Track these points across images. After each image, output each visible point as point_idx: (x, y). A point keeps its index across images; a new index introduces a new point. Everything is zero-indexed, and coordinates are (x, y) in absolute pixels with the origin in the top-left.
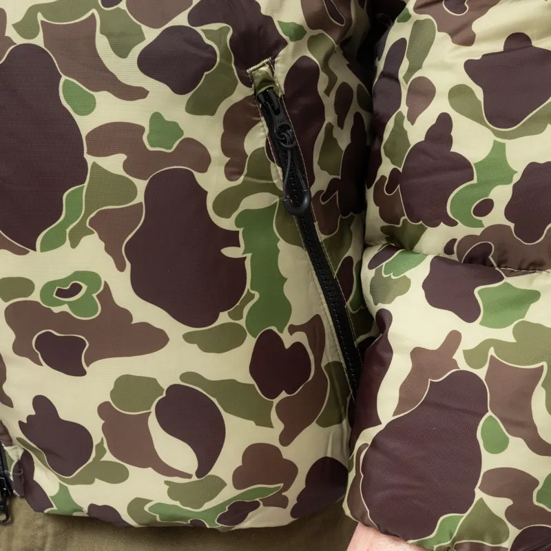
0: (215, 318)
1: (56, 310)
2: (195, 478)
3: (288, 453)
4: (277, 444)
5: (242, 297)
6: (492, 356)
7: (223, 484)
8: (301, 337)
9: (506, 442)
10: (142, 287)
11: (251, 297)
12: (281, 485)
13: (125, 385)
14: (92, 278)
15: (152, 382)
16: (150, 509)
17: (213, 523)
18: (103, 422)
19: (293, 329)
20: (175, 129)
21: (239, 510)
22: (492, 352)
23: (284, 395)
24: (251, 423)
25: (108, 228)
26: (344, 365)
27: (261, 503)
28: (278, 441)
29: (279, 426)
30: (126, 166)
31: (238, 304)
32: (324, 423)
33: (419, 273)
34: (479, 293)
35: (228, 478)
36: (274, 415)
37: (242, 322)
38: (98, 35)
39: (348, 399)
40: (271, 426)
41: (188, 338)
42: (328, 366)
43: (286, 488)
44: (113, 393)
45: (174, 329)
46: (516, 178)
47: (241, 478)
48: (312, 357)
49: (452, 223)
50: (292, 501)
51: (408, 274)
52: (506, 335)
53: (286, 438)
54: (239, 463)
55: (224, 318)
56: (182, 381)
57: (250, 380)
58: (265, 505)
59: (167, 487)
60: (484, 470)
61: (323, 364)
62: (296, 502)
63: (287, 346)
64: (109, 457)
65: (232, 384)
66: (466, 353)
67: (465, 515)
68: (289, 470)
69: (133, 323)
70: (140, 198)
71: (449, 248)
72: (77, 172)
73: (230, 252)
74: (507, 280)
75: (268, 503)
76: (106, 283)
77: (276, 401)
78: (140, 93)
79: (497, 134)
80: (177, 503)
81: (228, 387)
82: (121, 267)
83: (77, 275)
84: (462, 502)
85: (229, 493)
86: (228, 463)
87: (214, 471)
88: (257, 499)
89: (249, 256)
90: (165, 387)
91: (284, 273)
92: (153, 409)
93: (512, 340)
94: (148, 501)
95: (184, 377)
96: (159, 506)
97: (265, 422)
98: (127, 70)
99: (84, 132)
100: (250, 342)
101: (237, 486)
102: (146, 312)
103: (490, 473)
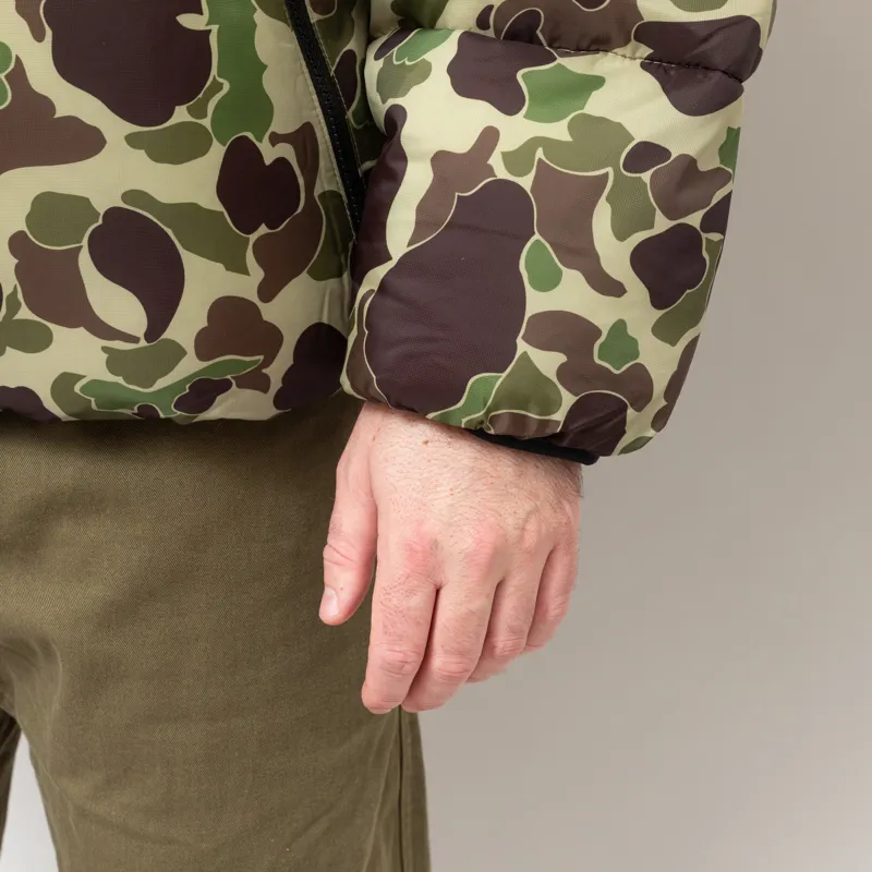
0: (170, 114)
2: (143, 343)
3: (271, 312)
4: (253, 297)
5: (206, 86)
6: (540, 160)
7: (181, 353)
8: (286, 151)
9: (559, 275)
10: (69, 65)
11: (217, 87)
12: (261, 357)
13: (47, 208)
15: (83, 203)
16: (82, 389)
17: (168, 411)
18: (16, 261)
19: (276, 139)
21: (203, 391)
22: (540, 154)
23: (263, 230)
24: (220, 267)
26: (345, 198)
27: (234, 382)
28: (256, 295)
29: (257, 274)
31: (200, 96)
32: (317, 275)
33: (442, 54)
34: (523, 76)
35: (188, 344)
36: (250, 258)
37: (206, 122)
39: (351, 245)
40: (245, 271)
41: (132, 140)
42: (323, 195)
43: (267, 363)
44: (29, 219)
45: (114, 127)
47: (207, 344)
48: (301, 181)
50: (276, 384)
51: (428, 56)
52: (559, 131)
53: (268, 291)
54: (204, 323)
55: (181, 114)
56: (125, 202)
57: (216, 205)
58: (238, 386)
59: (105, 356)
60: (528, 314)
61: (317, 192)
62: (280, 385)
63: (268, 161)
64: (25, 313)
65: (193, 208)
66: (505, 155)
67: (504, 375)
68: (270, 339)
69: (56, 116)
71: (482, 21)
73: (189, 21)
74: (560, 60)
75: (244, 382)
76: (17, 58)
77: (253, 237)
80: (120, 380)
81: (187, 214)
82: (39, 37)
84: (500, 356)
85: (190, 366)
86: (187, 323)
87: (169, 334)
88: (229, 377)
89: (215, 28)
90: (102, 212)
91: (263, 59)
92: (85, 242)
93: (567, 137)
94: (81, 377)
95: (126, 196)
96: (95, 384)
97: (238, 266)
100: (217, 152)
101: (201, 355)
102: (74, 103)
103: (537, 317)
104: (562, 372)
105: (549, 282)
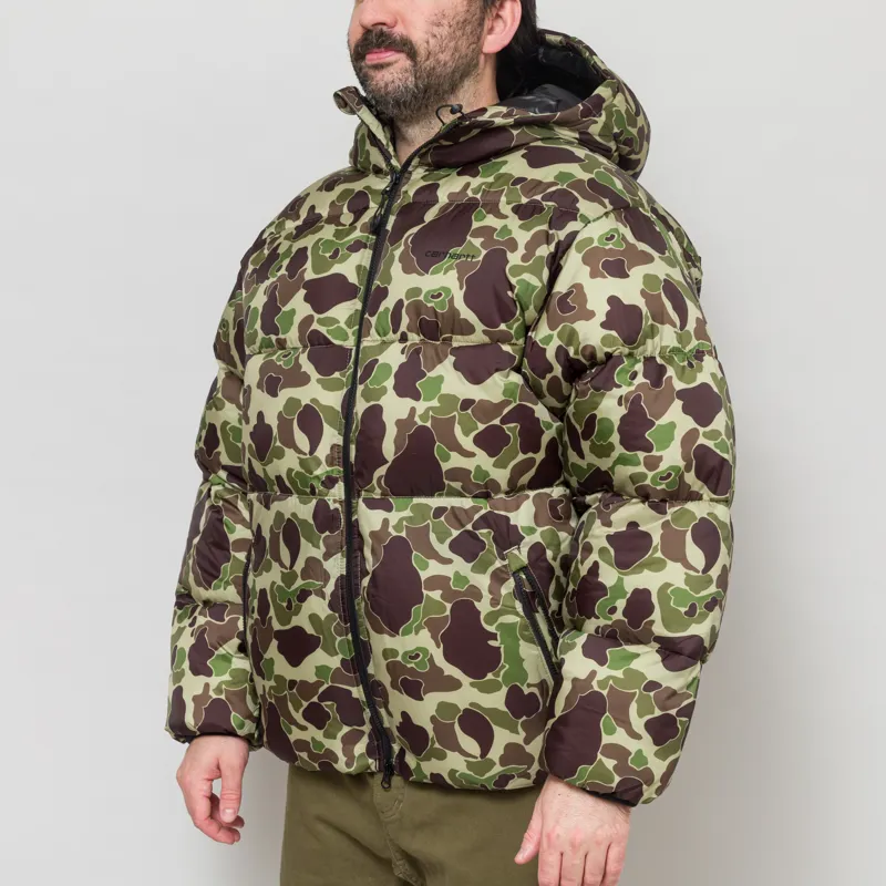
0: (485, 676)
1: (409, 666)
2: (479, 759)
3: (529, 748)
4: (522, 743)
5: (500, 666)
6: (611, 684)
7: (495, 764)
8: (535, 690)
9: (615, 729)
10: (448, 657)
11: (503, 667)
12: (526, 766)
13: (442, 706)
14: (425, 651)
15: (454, 707)
16: (459, 776)
17: (491, 787)
18: (433, 726)
19: (529, 686)
20: (465, 579)
21: (505, 778)
22: (611, 682)
23: (524, 718)
24: (507, 731)
25: (433, 626)
27: (516, 775)
29: (523, 734)
30: (442, 596)
31: (497, 669)
34: (609, 652)
35: (497, 760)
36: (520, 729)
37: (500, 679)
38: (431, 532)
40: (518, 733)
41: (472, 685)
43: (529, 768)
44: (437, 711)
45: (466, 680)
46: (628, 596)
47: (504, 760)
48: (541, 700)
49: (597, 618)
50: (533, 776)
51: (576, 640)
52: (619, 674)
53: (528, 741)
54: (502, 752)
55: (490, 676)
56: (470, 706)
57: (505, 709)
58: (518, 777)
59: (466, 763)
60: (603, 744)
62: (535, 776)
63: (526, 694)
64: (437, 745)
65: (496, 710)
66: (598, 682)
67: (592, 766)
68: (529, 759)
69: (445, 675)
70: (448, 613)
71: (597, 631)
72: (419, 598)
73: (492, 643)
74: (624, 646)
75: (520, 776)
76: (431, 654)
77: (520, 721)
78: (449, 561)
79: (620, 573)
80: (472, 773)
81: (494, 712)
82: (438, 646)
83: (418, 649)
84: (591, 759)
85: (497, 769)
86: (496, 752)
87: (489, 756)
88: (513, 773)
89: (502, 646)
90: (462, 709)
91: (523, 656)
92: (457, 720)
93: (622, 676)
94: (457, 771)
95: (470, 704)
96: (462, 775)
97: (515, 731)
98: (443, 549)
99: (423, 579)
100: (505, 690)
101: (502, 765)
102: (451, 670)
103: (605, 745)
104: (615, 767)
105: (611, 732)
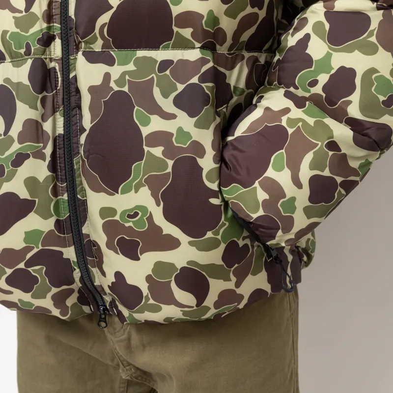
1: (127, 225)
2: (195, 308)
5: (220, 224)
7: (209, 309)
8: (248, 241)
10: (169, 216)
11: (224, 225)
12: (236, 304)
13: (159, 266)
14: (144, 209)
15: (172, 266)
16: (175, 320)
18: (148, 285)
19: (244, 238)
23: (236, 266)
24: (222, 281)
25: (153, 184)
28: (234, 287)
29: (234, 280)
30: (163, 153)
31: (217, 228)
37: (219, 237)
38: (155, 87)
40: (230, 280)
41: (190, 243)
43: (238, 305)
44: (153, 270)
45: (184, 238)
46: (333, 72)
49: (296, 88)
55: (209, 234)
56: (188, 265)
57: (222, 263)
59: (182, 312)
63: (241, 246)
64: (151, 301)
65: (213, 266)
69: (163, 234)
70: (169, 170)
72: (140, 155)
76: (150, 212)
77: (233, 269)
78: (173, 117)
79: (330, 48)
80: (188, 318)
81: (211, 267)
82: (158, 205)
83: (137, 207)
87: (204, 304)
89: (223, 204)
90: (179, 268)
92: (173, 278)
94: (173, 318)
95: (188, 263)
96: (178, 319)
98: (167, 104)
99: (144, 135)
100: (223, 246)
102: (170, 229)
